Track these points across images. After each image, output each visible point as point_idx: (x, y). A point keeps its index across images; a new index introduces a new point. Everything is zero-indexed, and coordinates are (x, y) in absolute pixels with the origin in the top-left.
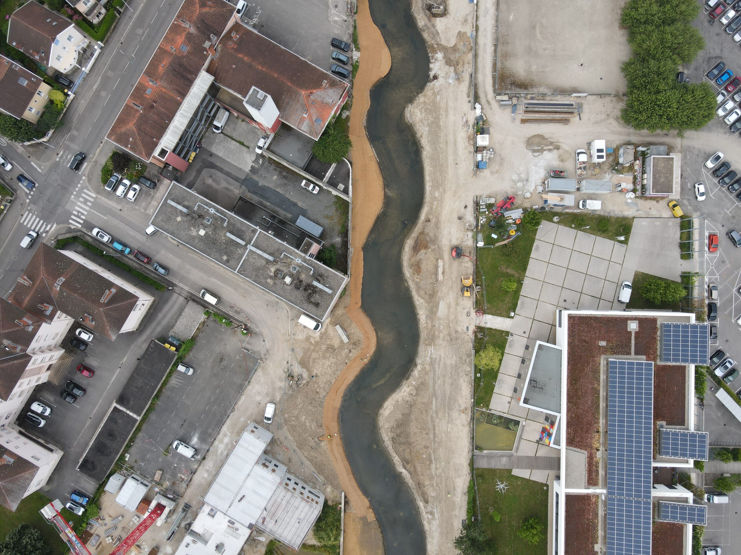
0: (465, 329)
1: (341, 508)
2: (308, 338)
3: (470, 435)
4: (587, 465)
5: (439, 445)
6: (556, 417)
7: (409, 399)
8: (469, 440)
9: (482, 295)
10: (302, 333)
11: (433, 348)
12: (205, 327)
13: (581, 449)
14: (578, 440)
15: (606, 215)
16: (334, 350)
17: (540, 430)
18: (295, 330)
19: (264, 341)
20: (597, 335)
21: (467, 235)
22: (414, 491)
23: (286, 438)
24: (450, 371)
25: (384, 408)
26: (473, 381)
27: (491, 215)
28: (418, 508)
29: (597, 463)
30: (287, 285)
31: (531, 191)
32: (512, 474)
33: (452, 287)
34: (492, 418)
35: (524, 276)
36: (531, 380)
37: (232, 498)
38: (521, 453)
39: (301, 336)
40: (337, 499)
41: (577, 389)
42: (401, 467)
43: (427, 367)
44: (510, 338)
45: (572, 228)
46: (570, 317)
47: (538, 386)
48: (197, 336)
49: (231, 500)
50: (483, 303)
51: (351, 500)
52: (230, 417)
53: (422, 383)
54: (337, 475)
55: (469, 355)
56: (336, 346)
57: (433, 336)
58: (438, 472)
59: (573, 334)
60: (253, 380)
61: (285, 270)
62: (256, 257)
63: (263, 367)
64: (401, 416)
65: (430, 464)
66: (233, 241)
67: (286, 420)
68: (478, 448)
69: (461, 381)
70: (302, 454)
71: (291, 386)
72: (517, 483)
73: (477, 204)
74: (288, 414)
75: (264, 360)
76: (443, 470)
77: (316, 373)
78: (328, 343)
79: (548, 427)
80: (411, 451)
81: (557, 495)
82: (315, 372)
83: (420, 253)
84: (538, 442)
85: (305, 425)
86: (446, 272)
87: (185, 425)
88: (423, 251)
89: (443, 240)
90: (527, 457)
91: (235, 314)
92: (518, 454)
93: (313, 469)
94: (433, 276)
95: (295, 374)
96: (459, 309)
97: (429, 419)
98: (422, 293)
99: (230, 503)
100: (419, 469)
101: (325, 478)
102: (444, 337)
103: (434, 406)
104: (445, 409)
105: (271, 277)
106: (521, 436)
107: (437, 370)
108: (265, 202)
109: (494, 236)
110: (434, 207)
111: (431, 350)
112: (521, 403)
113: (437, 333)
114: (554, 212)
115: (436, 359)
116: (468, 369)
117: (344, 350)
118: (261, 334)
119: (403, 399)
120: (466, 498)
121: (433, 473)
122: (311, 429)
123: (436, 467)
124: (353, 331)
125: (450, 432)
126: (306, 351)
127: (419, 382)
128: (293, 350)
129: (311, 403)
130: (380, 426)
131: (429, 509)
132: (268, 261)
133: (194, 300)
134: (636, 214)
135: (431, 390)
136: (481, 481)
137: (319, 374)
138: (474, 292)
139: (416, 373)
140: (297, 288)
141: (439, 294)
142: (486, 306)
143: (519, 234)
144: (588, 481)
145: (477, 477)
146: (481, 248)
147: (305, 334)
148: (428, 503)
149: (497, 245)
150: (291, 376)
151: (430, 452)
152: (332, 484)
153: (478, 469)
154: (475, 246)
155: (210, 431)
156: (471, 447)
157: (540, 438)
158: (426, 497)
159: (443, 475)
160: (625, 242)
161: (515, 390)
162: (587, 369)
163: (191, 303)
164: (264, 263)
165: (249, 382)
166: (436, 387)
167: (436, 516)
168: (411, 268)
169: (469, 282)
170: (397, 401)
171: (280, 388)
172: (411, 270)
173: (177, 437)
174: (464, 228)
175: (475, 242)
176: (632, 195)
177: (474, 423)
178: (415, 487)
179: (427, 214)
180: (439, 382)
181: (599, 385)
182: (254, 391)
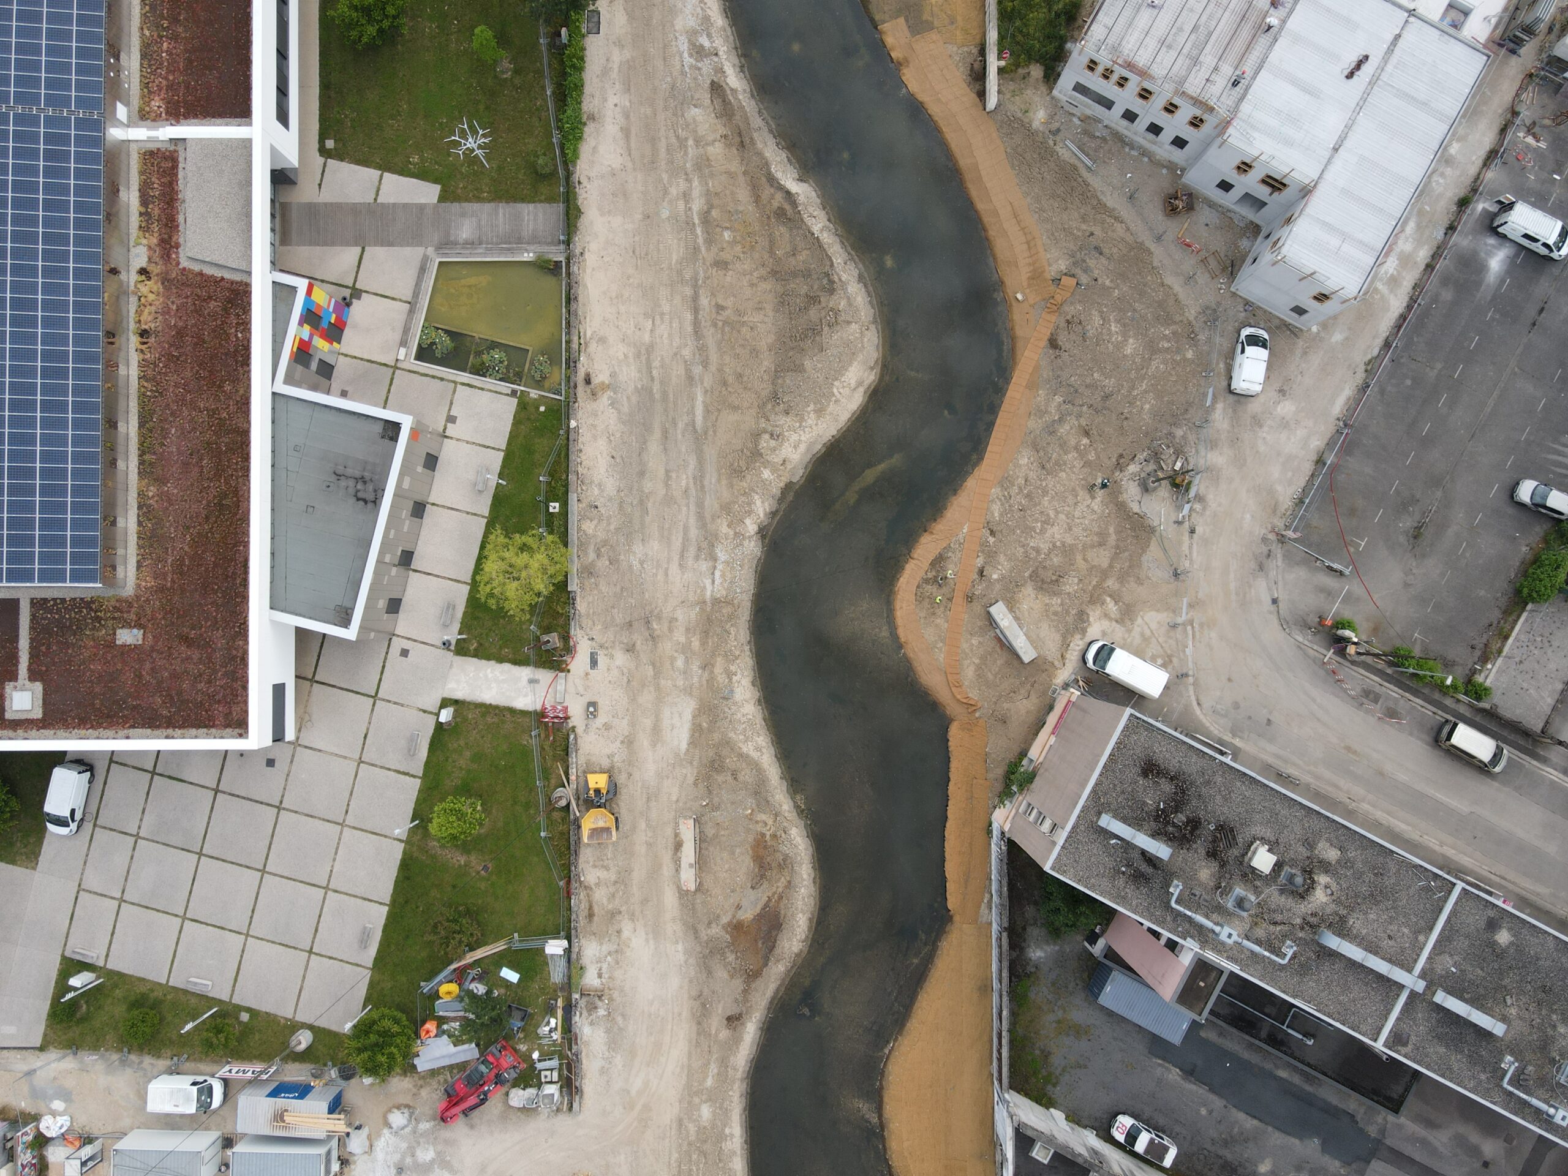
0: (602, 660)
1: (999, 58)
2: (1127, 614)
3: (580, 308)
4: (181, 218)
5: (680, 273)
6: (289, 380)
7: (783, 421)
8: (580, 291)
9: (546, 773)
10: (1148, 633)
11: (708, 593)
12: (1479, 643)
13: (201, 274)
14: (213, 304)
15: (133, 1057)
16: (1034, 576)
17: (347, 333)
18: (1172, 642)
19: (1275, 601)
20: (148, 665)
21: (600, 976)
22: (757, 121)
23: (1190, 279)
24: (648, 519)
25: (861, 390)
26: (571, 488)
27: (523, 1047)
28: (742, 67)
29: (144, 229)
30: (1263, 840)
31: (386, 1131)
32: (438, 187)
33: (648, 799)
34: (507, 368)
35: (408, 842)
36: (376, 502)
37: (1389, 68)
38: (412, 255)
39: (1151, 620)
40: (1012, 86)
41: (218, 475)
42: (801, 199)
43: (724, 529)
44: (453, 635)
45: (249, 1010)
46: (239, 724)
47: (351, 483)
48: (1506, 613)
49: (1394, 60)
50: (543, 749)
51: (964, 85)
52: (1379, 342)
53: (737, 473)
54: (1013, 167)
55: (588, 571)
56: (1029, 590)
57: (706, 633)
58: (683, 185)
59: (230, 668)
60: (1308, 468)
61: (1274, 896)
62: (1386, 943)
63: (1274, 511)
64: (808, 364)
65: (708, 212)
66: (1476, 1002)
67: (1191, 337)
68: (553, 269)
69: (611, 486)
70: (1132, 226)
71: (1178, 453)
72: (421, 157)
73: (570, 1085)
74: (1185, 359)
75: (1272, 537)
76: (666, 192)
77: (1093, 498)
78: (1056, 601)
79: (320, 343)
80: (771, 252)
81: (283, 117)
82: (1098, 502)
83: (758, 910)
84: (357, 293)
85: (1124, 325)
86: (671, 846)
87: (1531, 311)
88: (748, 914)
89: (681, 957)
90: (390, 244)
91: (1377, 689)
92: (420, 251)
93: (1095, 182)
94: (710, 832)
95: (1164, 491)
96: (622, 726)
97: (714, 357)
98: (747, 776)
99: (1397, 50)
100: (743, 194)
101: (1053, 153)
102: (670, 630)
103: (700, 398)
104: (665, 394)
105: (1326, 867)
106: (411, 312)
107: (692, 521)
108: (1296, 1080)
109: (510, 975)
110: (713, 1069)
111: (714, 587)
112: (407, 423)
113: (696, 644)
114: (311, 1061)
115: (697, 558)
116: (589, 527)
117: (1003, 577)
118: (1283, 624)
119: (802, 420)
120: (589, 105)
121: (696, 183)
122: (1101, 312)
123: (687, 202)
124: (975, 641)
125: (646, 315)
126: (1131, 571)
127: (748, 477)
128: (1176, 575)
129: (1106, 397)
130: (873, 327)
131: (706, 66)
132: (1341, 929)
133: (1526, 734)
134: (37, 1061)
135: (711, 453)
136: (540, 161)
137: (1082, 494)
138: (574, 786)
139: (761, 508)
140: (1226, 832)
141: (690, 773)
142: (533, 740)
143: (426, 987)
144: (175, 167)
145: (554, 173)
146: (556, 935)
147: (1137, 630)
148: (713, 83)
149: (500, 946)
150: (1179, 484)
151: (708, 250)
152: (1030, 133)
153: (550, 200)
154: (574, 940)
155: (1447, 295)
156: (574, 269)
157: (348, 305)
158: (718, 102)
159: (665, 176)
160: (71, 966)
161: (431, 462)
162: (184, 546)
163: (1537, 726)
164: (1356, 922)
165: (1320, 462)
166: (692, 462)
167: (684, 45)
168: (786, 857)
169: (592, 820)
170: (820, 412)
171: (1213, 444)
172: (784, 849)
173: (1556, 271)
174: (611, 999)
175: (574, 956)
176: (51, 1126)
177: (568, 350)
178: (755, 135)
179: (737, 1041)
180: (684, 480)
181: (141, 494)
182: (1300, 433)
